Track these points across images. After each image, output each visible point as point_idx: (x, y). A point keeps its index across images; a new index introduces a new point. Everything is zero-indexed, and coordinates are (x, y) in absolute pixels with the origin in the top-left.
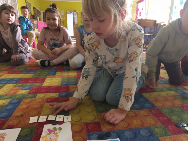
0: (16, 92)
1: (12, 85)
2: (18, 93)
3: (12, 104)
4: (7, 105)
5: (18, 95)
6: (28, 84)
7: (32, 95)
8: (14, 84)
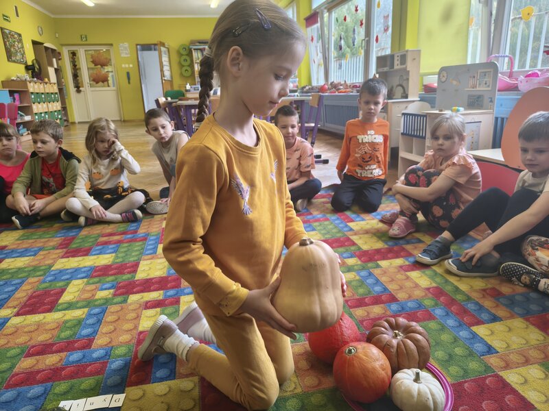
0: (94, 295)
1: (80, 281)
2: (97, 297)
3: (93, 315)
4: (87, 318)
5: (98, 300)
6: (109, 279)
7: (119, 299)
8: (85, 280)
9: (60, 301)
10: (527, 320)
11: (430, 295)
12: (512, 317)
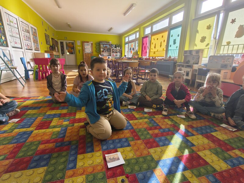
0: (62, 123)
1: (57, 118)
2: (63, 124)
3: (63, 130)
4: (61, 131)
5: (64, 125)
6: (67, 118)
7: (71, 125)
9: (50, 125)
10: (203, 135)
11: (172, 127)
12: (198, 135)
